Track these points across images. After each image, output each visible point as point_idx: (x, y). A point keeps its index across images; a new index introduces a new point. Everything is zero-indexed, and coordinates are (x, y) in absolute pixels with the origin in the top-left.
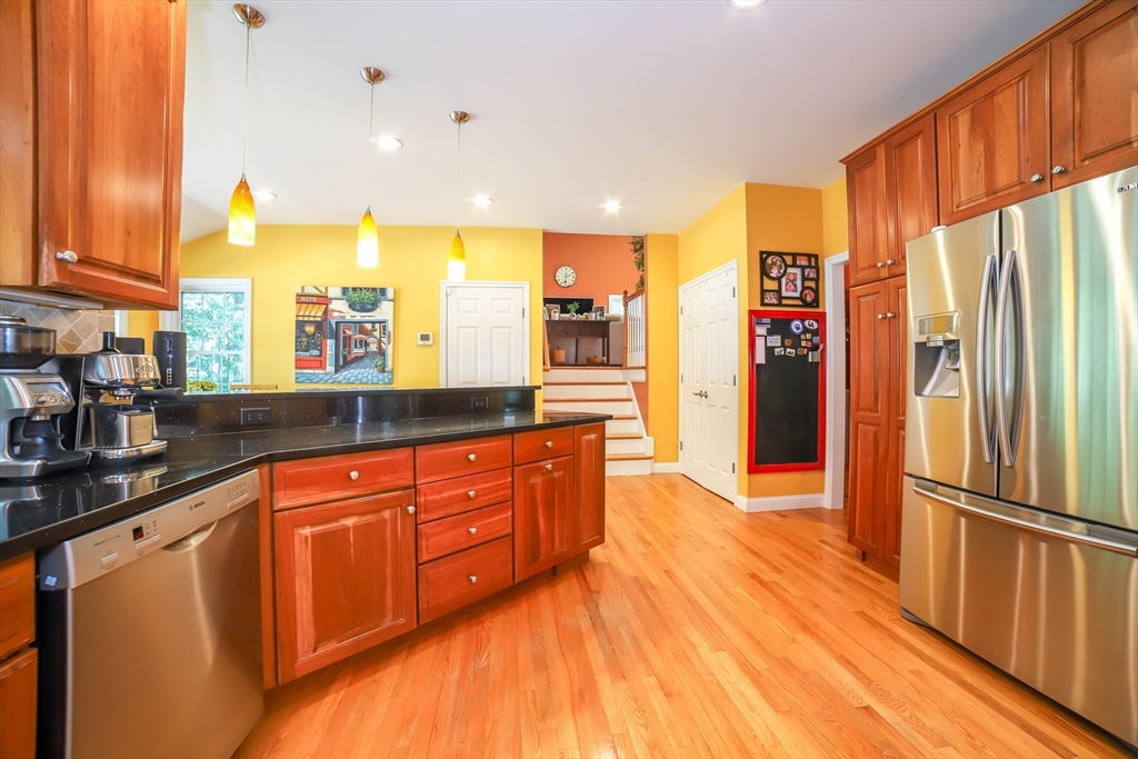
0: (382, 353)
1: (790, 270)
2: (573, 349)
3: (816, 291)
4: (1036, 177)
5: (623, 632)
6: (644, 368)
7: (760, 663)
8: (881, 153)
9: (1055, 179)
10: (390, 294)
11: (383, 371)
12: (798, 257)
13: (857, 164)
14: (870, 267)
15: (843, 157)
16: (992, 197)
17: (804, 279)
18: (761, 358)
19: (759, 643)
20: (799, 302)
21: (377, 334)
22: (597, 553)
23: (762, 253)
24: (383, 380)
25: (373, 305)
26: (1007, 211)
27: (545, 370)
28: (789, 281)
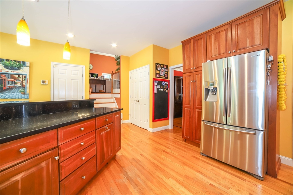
0: (24, 87)
1: (162, 69)
2: (95, 88)
3: (167, 74)
4: (229, 52)
5: (139, 180)
6: (119, 94)
7: (181, 179)
8: (192, 41)
9: (233, 53)
10: (28, 64)
11: (24, 94)
12: (164, 66)
13: (185, 43)
14: (189, 69)
15: (182, 41)
16: (219, 55)
17: (165, 71)
18: (156, 91)
19: (177, 172)
20: (164, 77)
21: (21, 79)
22: (119, 154)
23: (156, 63)
24: (24, 97)
25: (19, 68)
26: (229, 58)
27: (90, 94)
28: (162, 71)
